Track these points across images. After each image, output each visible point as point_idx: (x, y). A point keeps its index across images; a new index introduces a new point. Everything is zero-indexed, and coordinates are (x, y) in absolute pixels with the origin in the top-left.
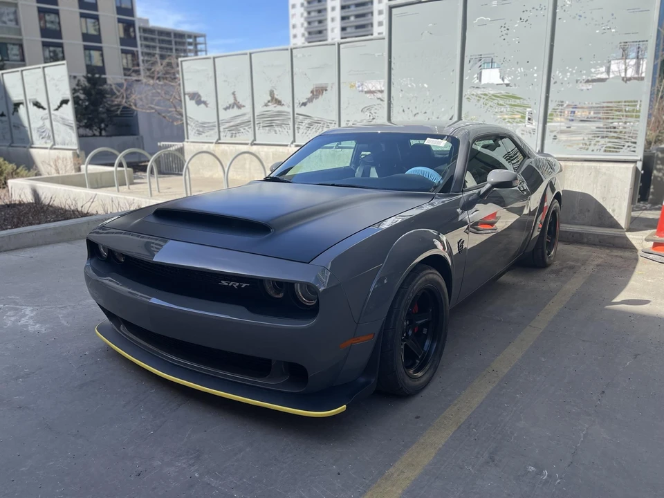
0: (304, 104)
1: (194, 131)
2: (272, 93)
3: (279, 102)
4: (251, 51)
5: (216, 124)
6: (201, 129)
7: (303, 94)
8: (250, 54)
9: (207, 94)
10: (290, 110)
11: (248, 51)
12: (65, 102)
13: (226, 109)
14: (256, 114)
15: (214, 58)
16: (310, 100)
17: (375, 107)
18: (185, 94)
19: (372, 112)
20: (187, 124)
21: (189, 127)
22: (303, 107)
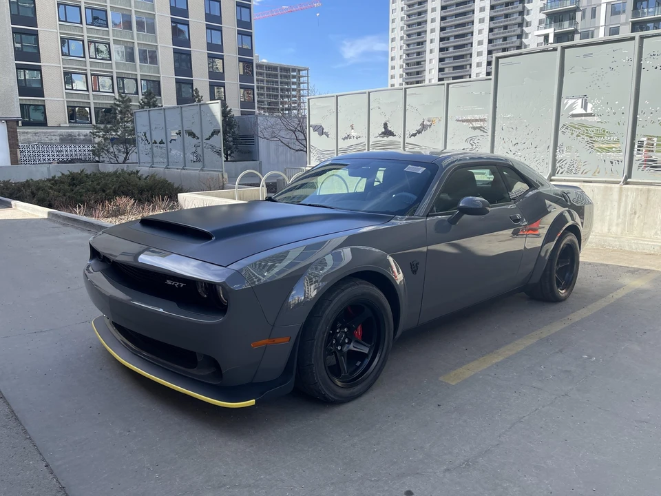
0: (414, 135)
1: (315, 157)
2: (385, 125)
3: (391, 134)
4: (370, 90)
5: (335, 151)
6: (321, 156)
7: (413, 127)
8: (369, 93)
9: (329, 127)
10: (401, 140)
11: (367, 91)
12: (215, 132)
13: (344, 139)
14: (370, 144)
15: (337, 97)
16: (419, 132)
17: (478, 138)
18: (310, 126)
19: (475, 142)
20: (310, 151)
21: (311, 154)
22: (413, 137)
